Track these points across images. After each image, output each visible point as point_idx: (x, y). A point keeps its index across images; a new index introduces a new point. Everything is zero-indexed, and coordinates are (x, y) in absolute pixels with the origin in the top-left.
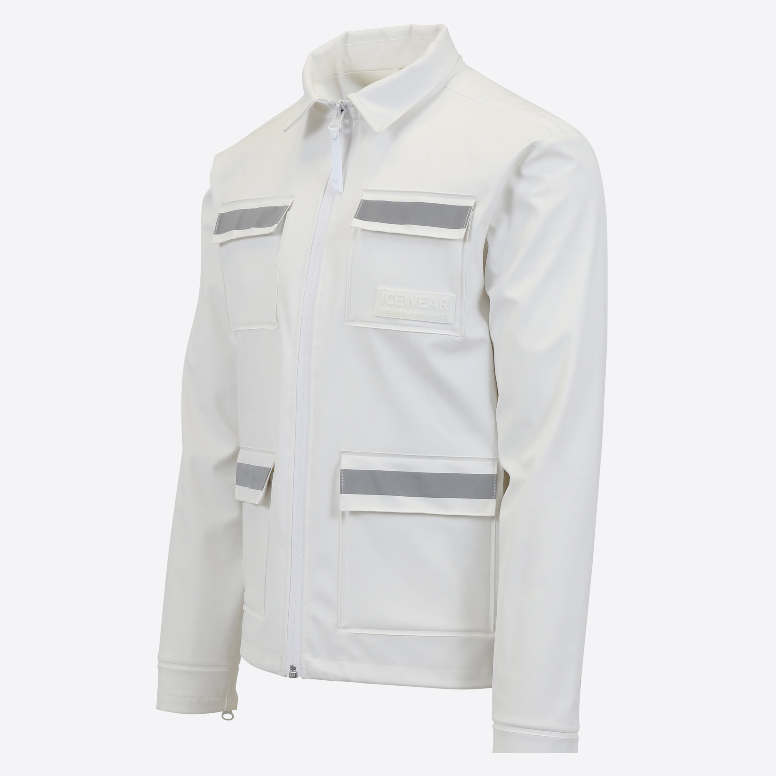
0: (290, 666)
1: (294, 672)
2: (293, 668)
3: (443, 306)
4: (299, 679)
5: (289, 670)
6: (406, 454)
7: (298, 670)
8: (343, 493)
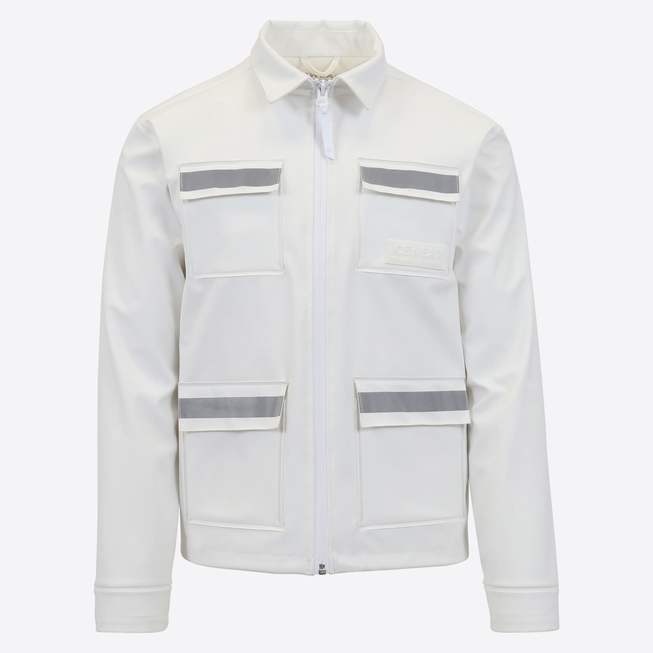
0: (319, 565)
1: (324, 569)
2: (322, 566)
3: (438, 256)
4: (327, 575)
5: (318, 568)
6: (407, 378)
7: (326, 568)
8: (362, 413)
